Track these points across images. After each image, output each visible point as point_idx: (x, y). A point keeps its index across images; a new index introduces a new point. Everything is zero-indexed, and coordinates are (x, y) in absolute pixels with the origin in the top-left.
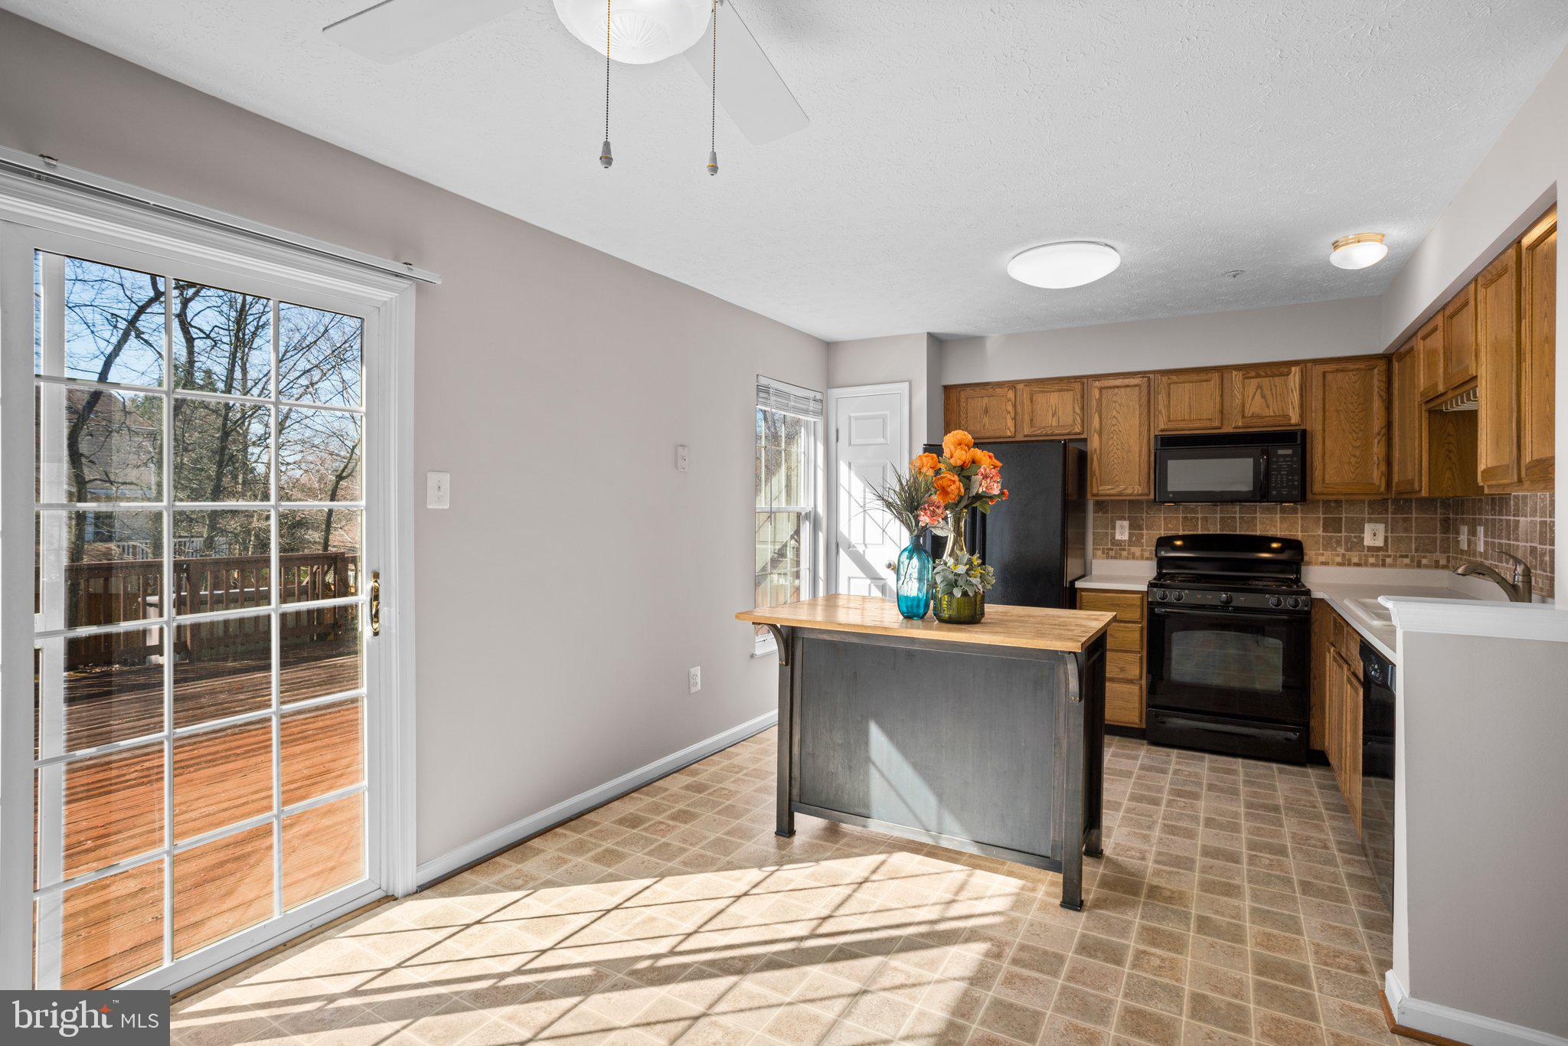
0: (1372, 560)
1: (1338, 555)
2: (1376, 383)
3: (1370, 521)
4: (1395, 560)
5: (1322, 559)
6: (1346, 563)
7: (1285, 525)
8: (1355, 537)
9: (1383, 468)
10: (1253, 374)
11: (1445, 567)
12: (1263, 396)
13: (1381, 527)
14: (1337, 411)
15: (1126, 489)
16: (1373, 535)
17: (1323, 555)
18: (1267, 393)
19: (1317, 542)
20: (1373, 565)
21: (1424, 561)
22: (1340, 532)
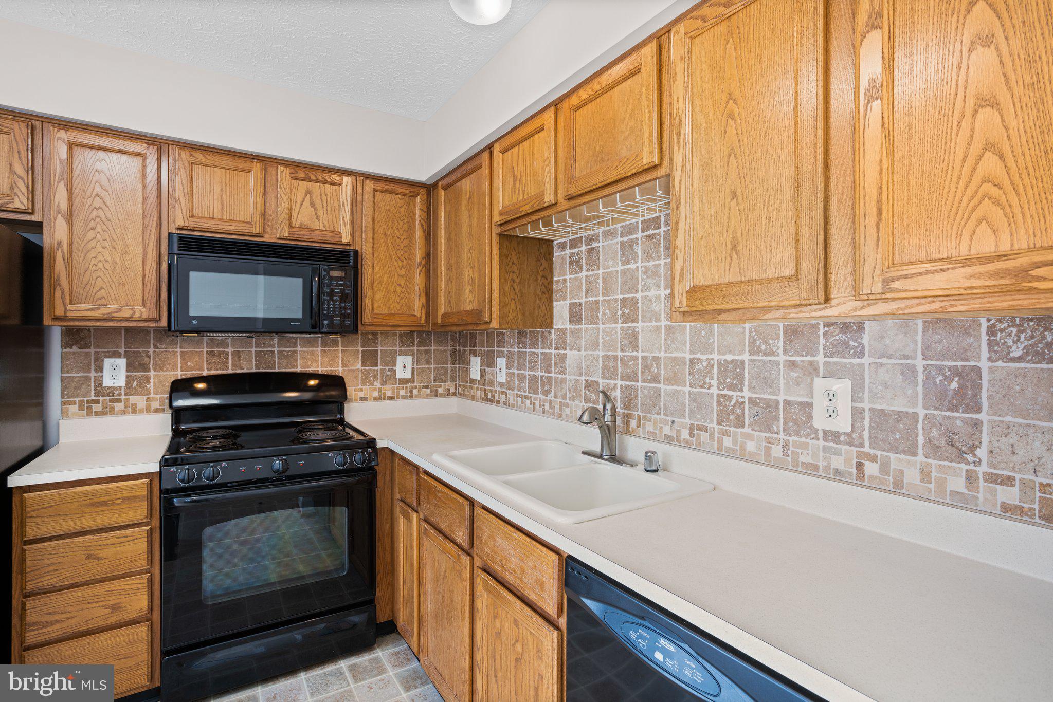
0: (402, 393)
1: (374, 390)
2: (418, 211)
3: (402, 353)
4: (419, 391)
5: (361, 394)
6: (382, 397)
7: (326, 360)
8: (389, 370)
9: (423, 299)
10: (301, 175)
11: (454, 394)
12: (313, 205)
13: (408, 359)
14: (385, 234)
15: (120, 310)
16: (404, 366)
17: (361, 390)
18: (318, 202)
19: (356, 377)
20: (404, 397)
21: (440, 390)
22: (377, 366)
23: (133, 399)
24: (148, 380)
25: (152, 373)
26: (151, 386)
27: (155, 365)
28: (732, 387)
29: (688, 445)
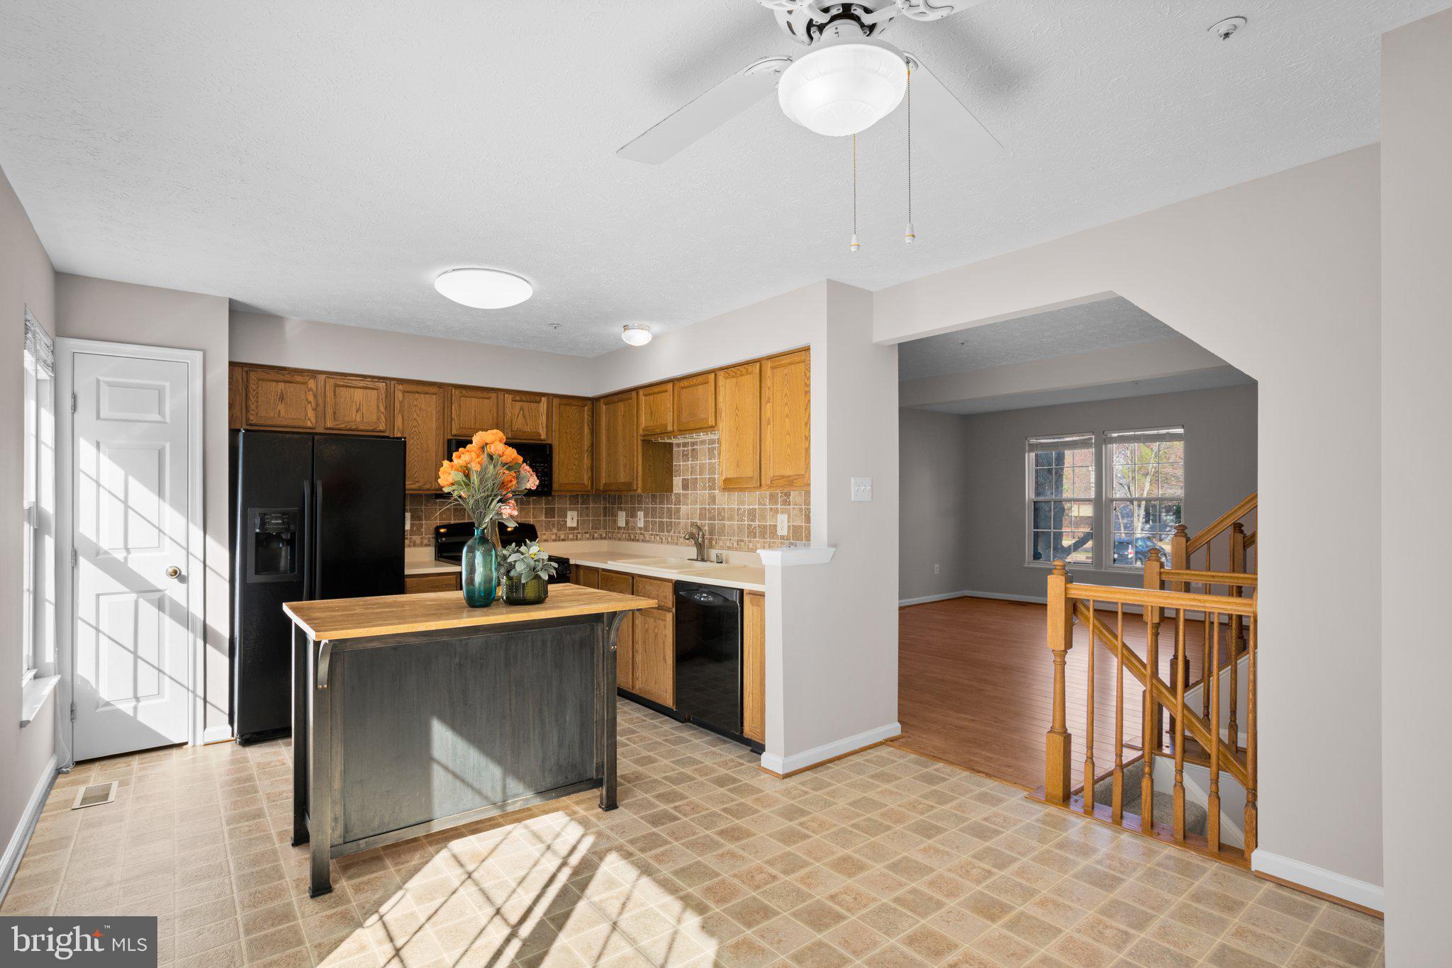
0: (571, 536)
1: (553, 534)
2: (586, 416)
3: (571, 509)
4: (582, 536)
5: (544, 537)
6: (558, 539)
7: (523, 514)
8: (562, 521)
9: (590, 474)
10: (518, 398)
11: (605, 538)
12: (524, 417)
13: (575, 513)
14: (566, 432)
15: (425, 484)
16: (572, 519)
17: (545, 534)
18: (527, 414)
19: (542, 526)
20: (572, 540)
21: (596, 535)
22: (554, 517)
23: (414, 538)
24: (422, 525)
25: (424, 522)
26: (423, 530)
27: (426, 517)
28: (752, 520)
29: (736, 549)
